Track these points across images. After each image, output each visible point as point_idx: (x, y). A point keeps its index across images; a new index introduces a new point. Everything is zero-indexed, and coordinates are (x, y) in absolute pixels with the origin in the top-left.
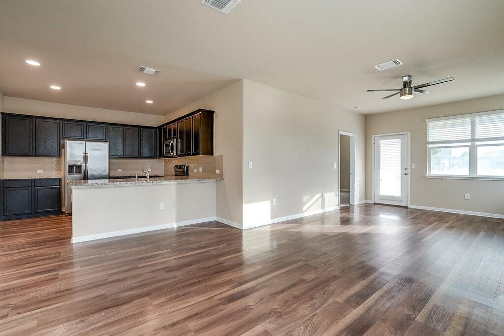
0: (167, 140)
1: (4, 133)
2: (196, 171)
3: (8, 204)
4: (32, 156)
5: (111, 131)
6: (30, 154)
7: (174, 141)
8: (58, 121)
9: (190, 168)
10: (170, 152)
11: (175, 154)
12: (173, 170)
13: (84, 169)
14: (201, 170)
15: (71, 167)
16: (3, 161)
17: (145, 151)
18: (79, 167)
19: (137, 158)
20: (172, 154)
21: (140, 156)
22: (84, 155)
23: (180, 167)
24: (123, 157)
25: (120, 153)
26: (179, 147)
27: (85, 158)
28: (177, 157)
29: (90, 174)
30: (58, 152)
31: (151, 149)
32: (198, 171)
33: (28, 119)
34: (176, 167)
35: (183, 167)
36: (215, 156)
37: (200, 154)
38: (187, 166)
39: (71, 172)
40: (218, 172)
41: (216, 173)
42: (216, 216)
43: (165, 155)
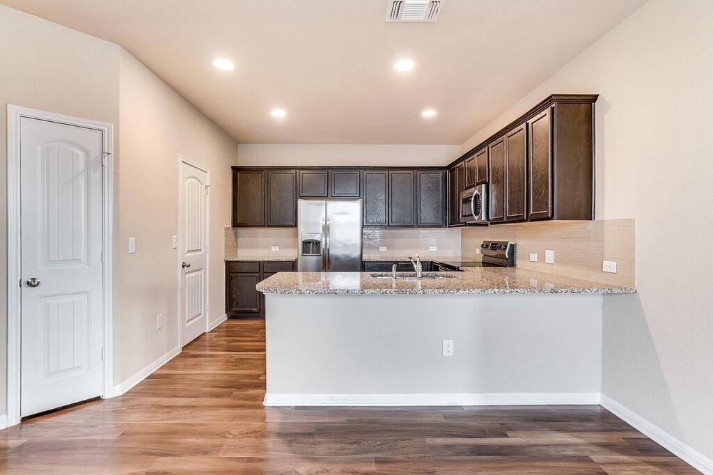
0: (467, 188)
2: (534, 257)
4: (263, 226)
5: (368, 181)
6: (262, 224)
7: (480, 190)
8: (294, 171)
9: (519, 250)
10: (472, 215)
11: (483, 218)
12: (478, 251)
13: (324, 247)
14: (550, 256)
15: (306, 243)
17: (427, 213)
18: (318, 243)
19: (412, 226)
20: (476, 218)
21: (416, 223)
22: (324, 223)
23: (495, 246)
24: (388, 226)
25: (382, 218)
26: (493, 202)
27: (326, 229)
28: (487, 225)
29: (332, 256)
30: (294, 220)
31: (435, 209)
32: (542, 258)
34: (485, 246)
35: (502, 248)
36: (602, 222)
37: (552, 218)
38: (512, 246)
39: (305, 251)
40: (610, 266)
41: (605, 269)
42: (603, 392)
43: (462, 220)
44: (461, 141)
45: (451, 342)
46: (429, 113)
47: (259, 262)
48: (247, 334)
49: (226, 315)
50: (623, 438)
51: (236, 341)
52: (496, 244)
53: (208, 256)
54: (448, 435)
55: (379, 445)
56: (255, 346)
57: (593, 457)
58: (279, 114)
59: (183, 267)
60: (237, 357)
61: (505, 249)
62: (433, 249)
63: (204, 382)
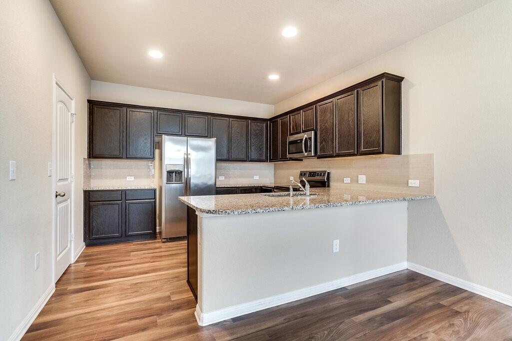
0: (292, 134)
1: (91, 126)
2: (347, 180)
3: (94, 224)
4: (121, 158)
5: (214, 125)
6: (121, 156)
7: (310, 135)
8: (152, 111)
9: (332, 176)
10: (302, 152)
11: (313, 155)
12: (292, 178)
13: (186, 176)
14: (362, 179)
15: (170, 173)
16: (90, 164)
18: (179, 173)
20: (306, 154)
21: (248, 159)
22: (186, 157)
23: (312, 174)
24: (228, 160)
27: (187, 162)
29: (193, 183)
30: (152, 154)
31: (261, 149)
32: (355, 180)
33: (118, 108)
34: (304, 174)
35: (322, 174)
36: (407, 156)
37: (383, 153)
38: (329, 173)
39: (169, 180)
40: (414, 183)
41: (410, 185)
42: (408, 260)
43: (288, 156)
44: (275, 102)
45: (338, 241)
46: (274, 77)
47: (122, 191)
48: (120, 259)
49: (84, 244)
50: (439, 287)
51: (115, 267)
52: (315, 173)
53: (73, 185)
54: (360, 311)
55: (329, 334)
56: (138, 269)
57: (443, 303)
58: (156, 54)
59: (56, 196)
60: (129, 283)
61: (324, 175)
62: (256, 178)
63: (113, 318)
